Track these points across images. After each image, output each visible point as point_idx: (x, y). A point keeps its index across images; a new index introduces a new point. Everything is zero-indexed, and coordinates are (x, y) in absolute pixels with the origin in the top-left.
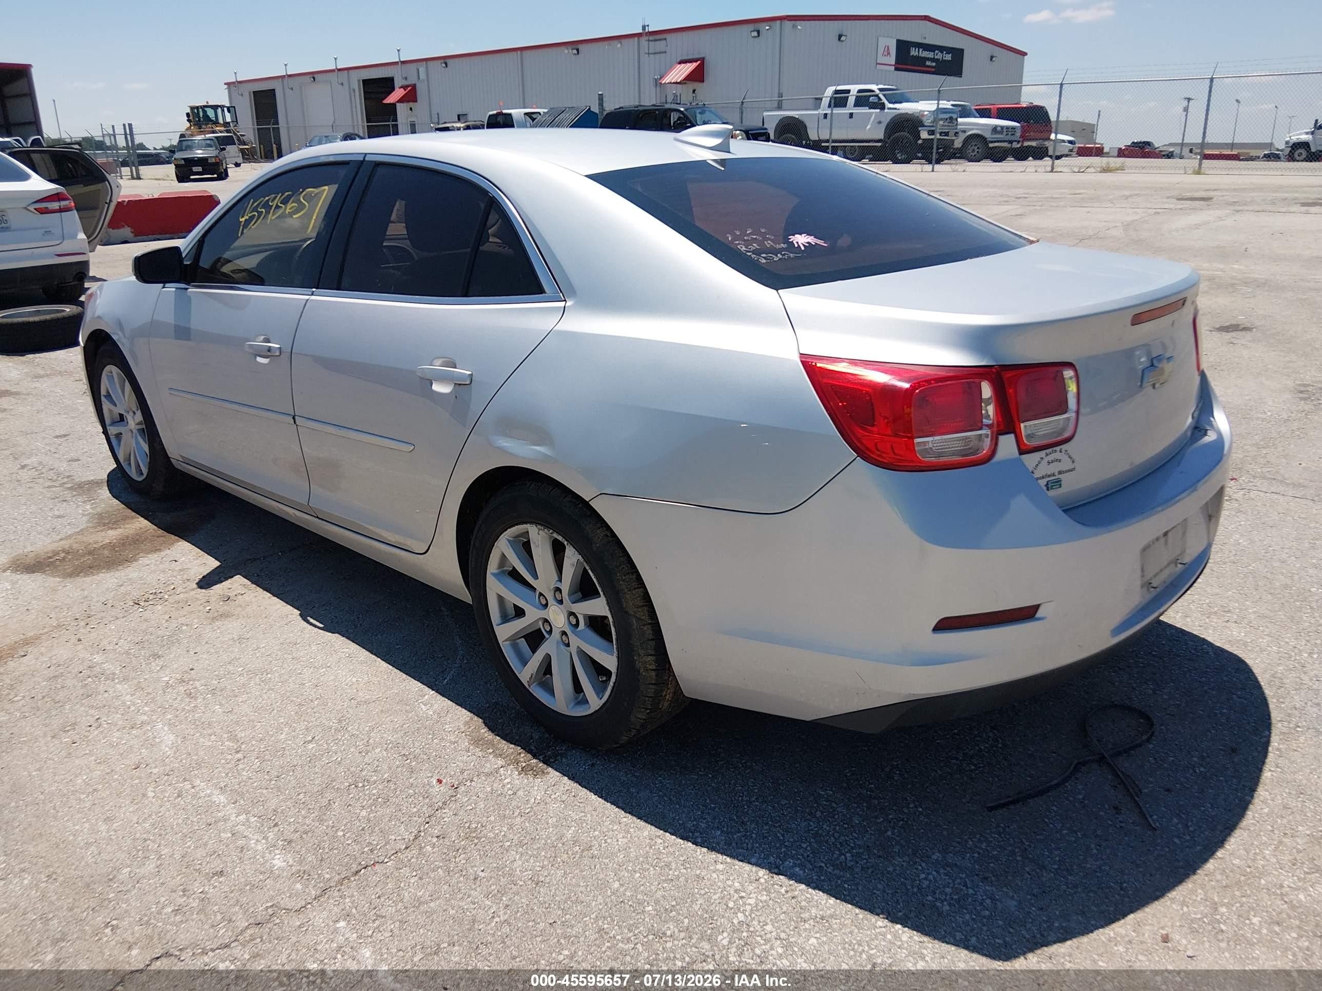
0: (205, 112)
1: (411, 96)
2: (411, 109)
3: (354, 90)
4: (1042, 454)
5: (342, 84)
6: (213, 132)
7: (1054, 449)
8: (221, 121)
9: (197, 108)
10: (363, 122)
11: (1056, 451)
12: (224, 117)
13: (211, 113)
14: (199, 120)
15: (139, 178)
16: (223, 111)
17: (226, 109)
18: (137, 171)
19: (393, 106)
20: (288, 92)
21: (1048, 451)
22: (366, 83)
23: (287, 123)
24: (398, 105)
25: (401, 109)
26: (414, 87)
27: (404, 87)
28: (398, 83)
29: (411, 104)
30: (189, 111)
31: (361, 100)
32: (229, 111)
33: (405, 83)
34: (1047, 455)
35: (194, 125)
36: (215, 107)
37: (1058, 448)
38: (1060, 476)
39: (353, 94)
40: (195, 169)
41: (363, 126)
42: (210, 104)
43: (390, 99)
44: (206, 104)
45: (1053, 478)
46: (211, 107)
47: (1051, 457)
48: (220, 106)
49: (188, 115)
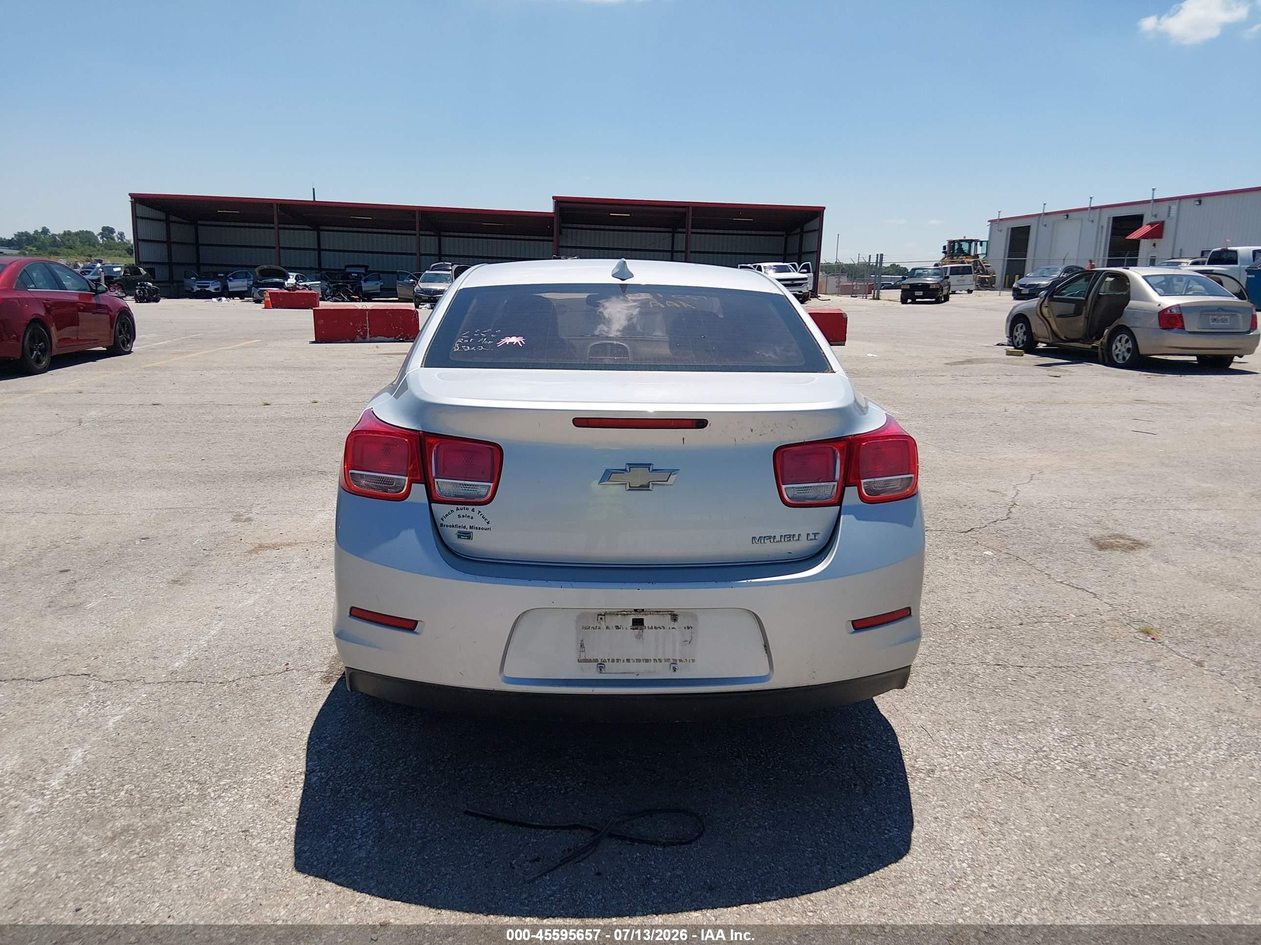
0: (960, 245)
1: (1157, 231)
2: (1154, 245)
3: (1102, 227)
4: (454, 507)
5: (1092, 221)
6: (963, 262)
7: (466, 507)
8: (972, 254)
9: (954, 242)
10: (1104, 256)
11: (467, 509)
12: (976, 249)
13: (965, 246)
14: (953, 252)
15: (879, 299)
16: (976, 244)
17: (979, 243)
18: (878, 293)
19: (1137, 242)
20: (1042, 228)
21: (459, 507)
22: (1116, 220)
23: (1034, 256)
24: (1142, 241)
25: (1145, 245)
26: (1162, 224)
27: (1151, 224)
28: (1146, 220)
29: (1156, 240)
30: (946, 244)
31: (1107, 235)
32: (981, 245)
33: (1153, 220)
34: (458, 509)
35: (949, 256)
36: (970, 242)
37: (471, 507)
38: (471, 530)
39: (1100, 230)
40: (917, 293)
41: (1104, 260)
42: (966, 238)
43: (1134, 236)
44: (962, 238)
45: (465, 530)
46: (966, 241)
47: (462, 513)
48: (974, 241)
49: (944, 247)
